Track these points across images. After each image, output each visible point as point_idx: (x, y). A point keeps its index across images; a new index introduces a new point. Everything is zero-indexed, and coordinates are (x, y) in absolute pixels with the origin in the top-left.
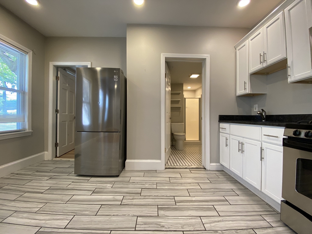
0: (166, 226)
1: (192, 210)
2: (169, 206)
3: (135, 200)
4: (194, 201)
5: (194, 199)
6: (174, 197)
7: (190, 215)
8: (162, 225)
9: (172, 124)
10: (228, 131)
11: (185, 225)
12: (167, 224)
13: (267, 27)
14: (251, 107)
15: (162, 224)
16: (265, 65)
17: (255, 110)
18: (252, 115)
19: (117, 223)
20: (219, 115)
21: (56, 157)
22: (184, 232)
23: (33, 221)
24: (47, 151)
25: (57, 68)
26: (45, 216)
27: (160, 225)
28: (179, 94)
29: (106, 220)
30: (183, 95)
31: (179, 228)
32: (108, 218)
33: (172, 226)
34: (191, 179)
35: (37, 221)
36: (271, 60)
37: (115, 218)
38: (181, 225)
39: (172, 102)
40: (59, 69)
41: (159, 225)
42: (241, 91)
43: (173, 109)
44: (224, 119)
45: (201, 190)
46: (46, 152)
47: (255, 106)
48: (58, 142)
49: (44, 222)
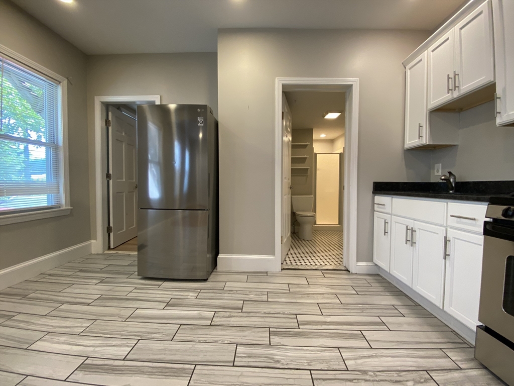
0: (283, 361)
1: (326, 337)
2: (288, 330)
3: (233, 319)
4: (329, 322)
5: (329, 319)
6: (296, 315)
7: (322, 344)
8: (276, 360)
9: (293, 196)
10: (388, 209)
11: (313, 360)
12: (285, 358)
13: (461, 29)
14: (431, 168)
15: (277, 357)
16: (456, 94)
17: (436, 174)
18: (431, 182)
19: (205, 354)
20: (374, 182)
21: (109, 248)
22: (312, 371)
23: (75, 348)
24: (96, 239)
25: (107, 106)
26: (93, 340)
27: (274, 358)
28: (305, 146)
29: (188, 349)
30: (312, 149)
31: (303, 365)
32: (191, 346)
33: (292, 361)
34: (324, 287)
35: (82, 347)
36: (468, 85)
37: (202, 346)
38: (307, 360)
39: (294, 161)
40: (110, 108)
41: (272, 359)
42: (412, 141)
43: (294, 172)
44: (382, 188)
45: (342, 306)
46: (93, 241)
47: (436, 166)
48: (111, 225)
49: (91, 349)
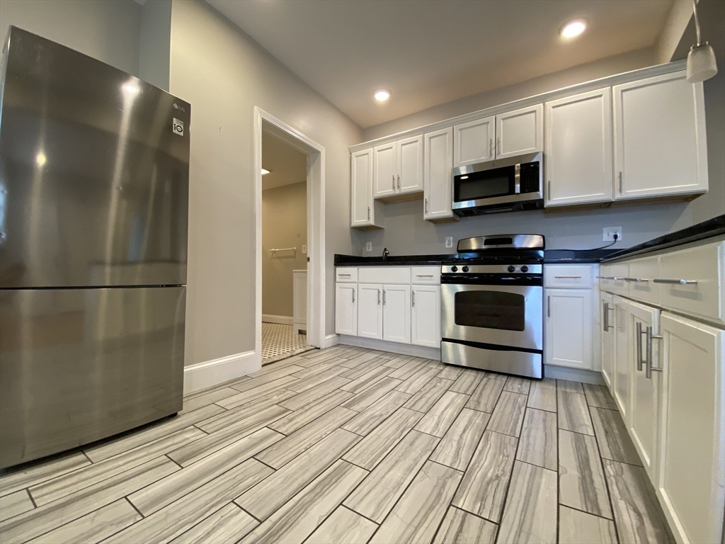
3: (298, 420)
10: (354, 278)
14: (364, 245)
17: (367, 250)
18: (364, 256)
20: (335, 255)
34: (322, 365)
42: (359, 221)
44: (341, 261)
45: (353, 371)
47: (368, 243)
